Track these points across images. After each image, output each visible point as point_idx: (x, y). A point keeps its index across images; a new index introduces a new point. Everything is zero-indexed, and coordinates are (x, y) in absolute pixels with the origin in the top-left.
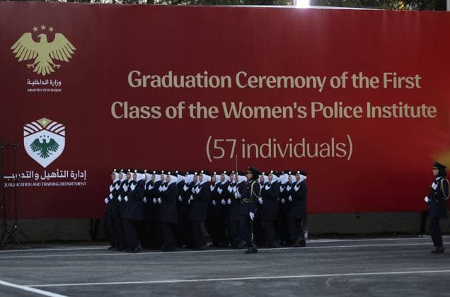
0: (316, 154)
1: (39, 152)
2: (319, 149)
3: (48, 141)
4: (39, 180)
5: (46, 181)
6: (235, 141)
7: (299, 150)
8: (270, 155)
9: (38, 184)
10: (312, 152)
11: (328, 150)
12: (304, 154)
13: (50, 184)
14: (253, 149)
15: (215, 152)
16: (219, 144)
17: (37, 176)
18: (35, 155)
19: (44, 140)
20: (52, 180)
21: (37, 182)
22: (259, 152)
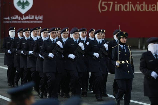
0: (150, 10)
1: (21, 6)
2: (151, 7)
3: (25, 2)
4: (21, 20)
5: (24, 20)
6: (112, 3)
7: (142, 8)
8: (128, 10)
9: (20, 22)
10: (148, 8)
11: (155, 7)
12: (144, 10)
13: (25, 22)
14: (120, 7)
15: (103, 8)
16: (105, 4)
17: (20, 18)
18: (19, 8)
19: (23, 1)
20: (27, 20)
21: (20, 21)
22: (123, 8)
